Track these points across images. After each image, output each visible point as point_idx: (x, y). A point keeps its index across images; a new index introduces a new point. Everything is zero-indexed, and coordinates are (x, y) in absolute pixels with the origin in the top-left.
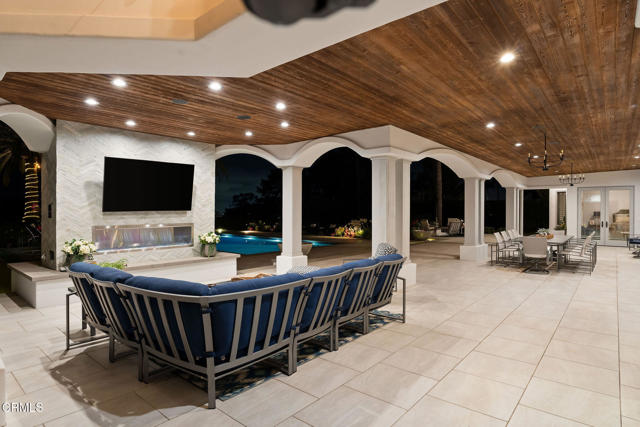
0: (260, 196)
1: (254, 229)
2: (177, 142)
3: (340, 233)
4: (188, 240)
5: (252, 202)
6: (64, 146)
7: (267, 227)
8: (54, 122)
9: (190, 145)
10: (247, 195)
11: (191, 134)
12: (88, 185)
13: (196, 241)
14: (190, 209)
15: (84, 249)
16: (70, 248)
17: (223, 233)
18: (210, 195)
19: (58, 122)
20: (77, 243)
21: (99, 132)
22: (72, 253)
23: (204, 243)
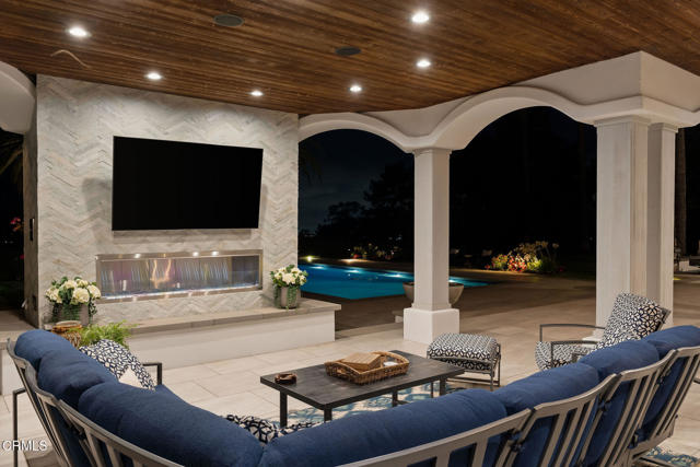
0: (368, 205)
1: (361, 257)
2: (234, 111)
3: (500, 264)
4: (254, 279)
5: (356, 215)
6: (50, 119)
7: (380, 254)
8: (33, 79)
9: (257, 116)
10: (348, 204)
11: (257, 94)
12: (89, 184)
13: (267, 280)
14: (257, 227)
15: (80, 295)
16: (56, 292)
17: (314, 261)
18: (289, 201)
19: (41, 78)
20: (71, 283)
21: (105, 96)
22: (59, 301)
23: (279, 285)
